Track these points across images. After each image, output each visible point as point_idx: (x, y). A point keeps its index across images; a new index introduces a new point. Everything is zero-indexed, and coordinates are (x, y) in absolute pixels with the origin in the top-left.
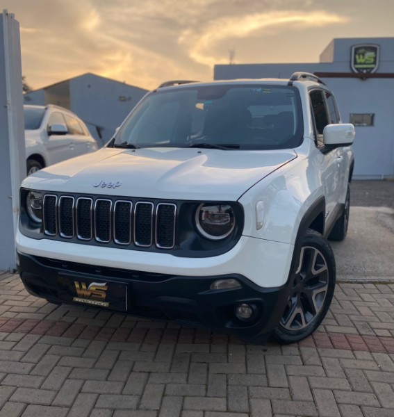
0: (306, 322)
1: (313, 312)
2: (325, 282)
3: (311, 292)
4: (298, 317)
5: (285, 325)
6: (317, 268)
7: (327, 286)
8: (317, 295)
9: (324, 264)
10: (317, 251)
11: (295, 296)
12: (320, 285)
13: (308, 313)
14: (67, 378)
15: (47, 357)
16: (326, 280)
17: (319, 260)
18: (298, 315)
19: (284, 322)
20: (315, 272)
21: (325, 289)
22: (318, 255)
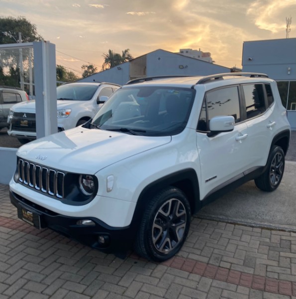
0: (172, 247)
1: (176, 240)
2: (184, 221)
3: (175, 227)
4: (167, 244)
5: (159, 249)
6: (179, 212)
7: (185, 223)
8: (179, 229)
9: (184, 209)
10: (180, 202)
11: (165, 230)
12: (181, 223)
13: (174, 241)
14: (21, 259)
15: (21, 246)
16: (185, 220)
17: (181, 207)
18: (167, 243)
19: (158, 247)
20: (178, 215)
21: (184, 225)
22: (180, 204)
